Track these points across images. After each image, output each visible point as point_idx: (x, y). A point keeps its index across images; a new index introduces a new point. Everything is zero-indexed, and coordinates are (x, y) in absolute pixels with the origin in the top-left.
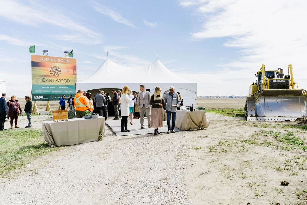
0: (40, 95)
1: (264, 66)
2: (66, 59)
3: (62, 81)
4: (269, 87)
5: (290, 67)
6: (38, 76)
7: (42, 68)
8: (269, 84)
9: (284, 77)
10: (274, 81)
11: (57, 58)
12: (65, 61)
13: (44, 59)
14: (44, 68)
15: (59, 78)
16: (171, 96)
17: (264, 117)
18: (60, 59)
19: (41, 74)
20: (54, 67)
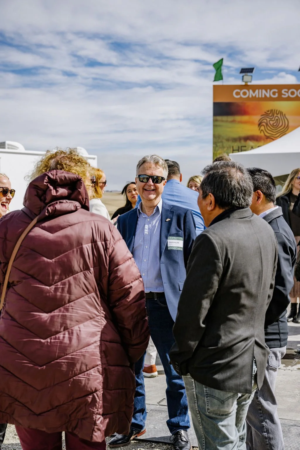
6: (228, 140)
7: (238, 118)
11: (279, 88)
12: (293, 93)
13: (245, 94)
14: (245, 118)
18: (289, 90)
19: (236, 136)
20: (271, 113)
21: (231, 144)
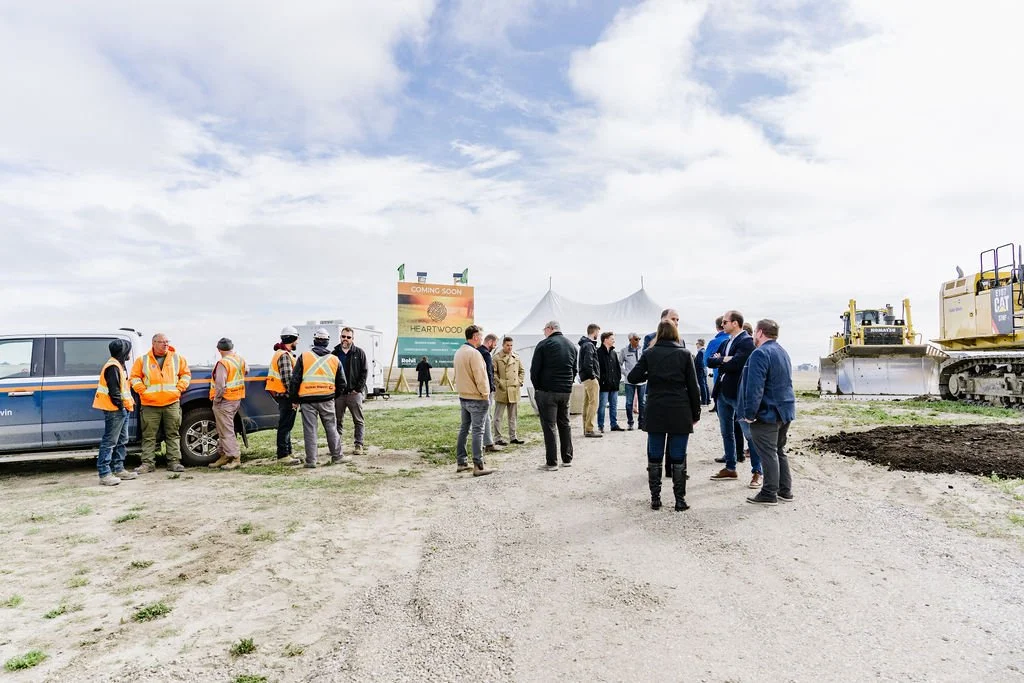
0: (411, 357)
1: (853, 303)
2: (455, 287)
3: (448, 329)
4: (863, 341)
5: (906, 304)
6: (408, 321)
7: (414, 306)
8: (862, 336)
9: (893, 322)
10: (872, 330)
11: (441, 287)
12: (454, 292)
13: (419, 290)
14: (419, 306)
15: (442, 325)
16: (634, 354)
17: (853, 394)
18: (446, 289)
19: (413, 318)
20: (435, 304)
21: (410, 324)
